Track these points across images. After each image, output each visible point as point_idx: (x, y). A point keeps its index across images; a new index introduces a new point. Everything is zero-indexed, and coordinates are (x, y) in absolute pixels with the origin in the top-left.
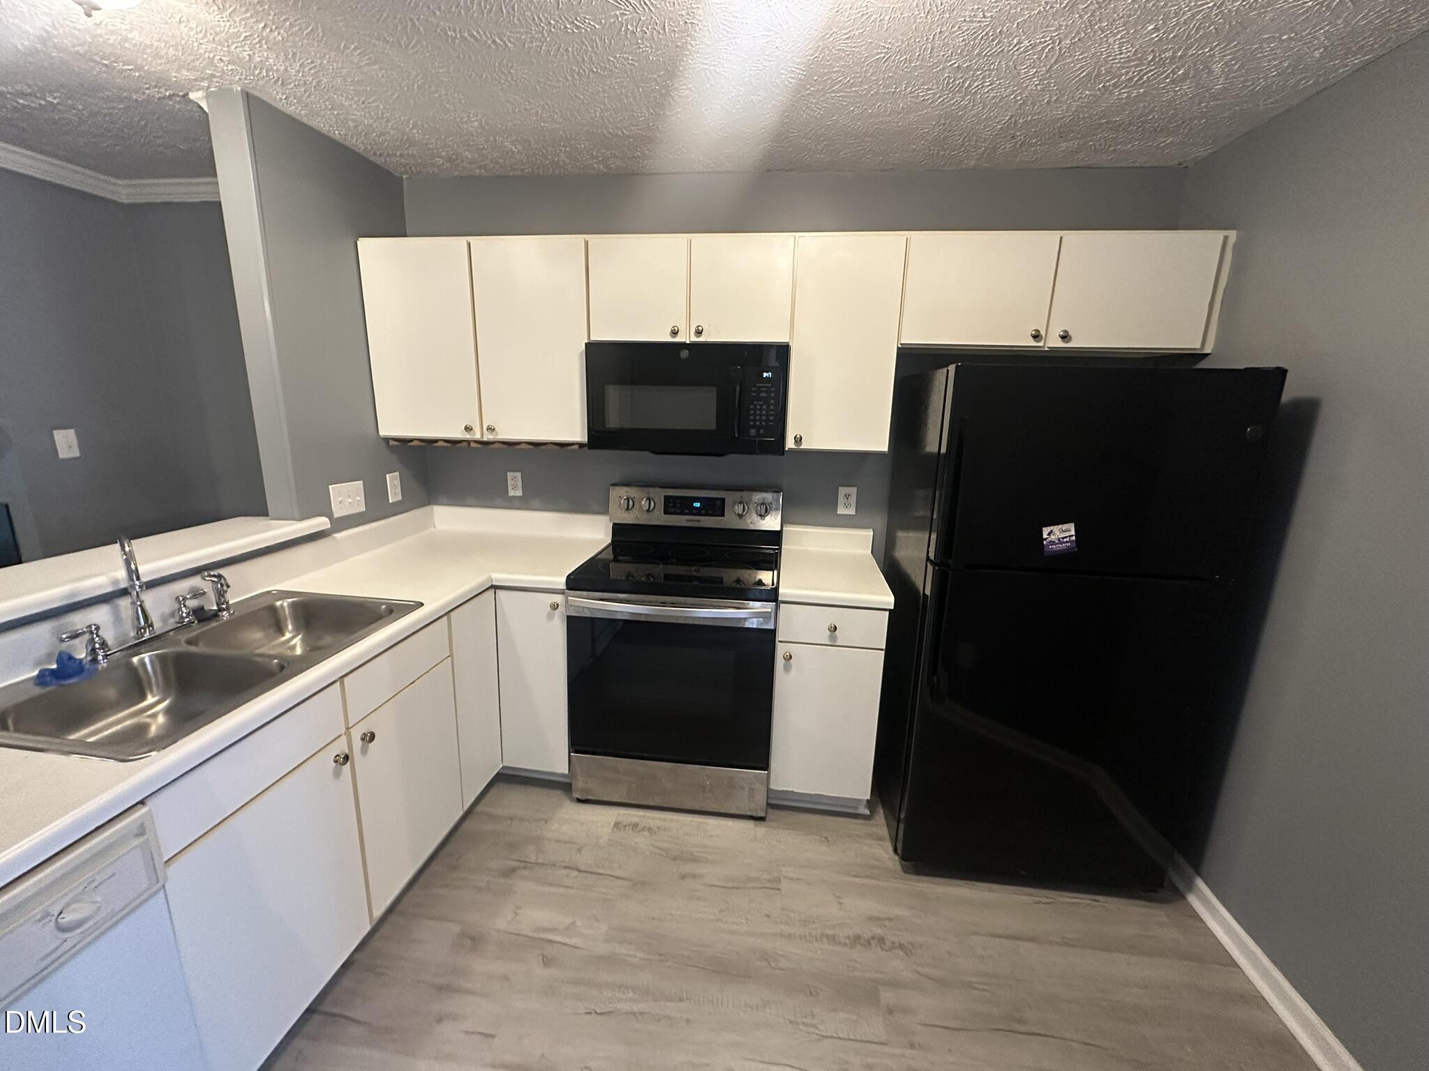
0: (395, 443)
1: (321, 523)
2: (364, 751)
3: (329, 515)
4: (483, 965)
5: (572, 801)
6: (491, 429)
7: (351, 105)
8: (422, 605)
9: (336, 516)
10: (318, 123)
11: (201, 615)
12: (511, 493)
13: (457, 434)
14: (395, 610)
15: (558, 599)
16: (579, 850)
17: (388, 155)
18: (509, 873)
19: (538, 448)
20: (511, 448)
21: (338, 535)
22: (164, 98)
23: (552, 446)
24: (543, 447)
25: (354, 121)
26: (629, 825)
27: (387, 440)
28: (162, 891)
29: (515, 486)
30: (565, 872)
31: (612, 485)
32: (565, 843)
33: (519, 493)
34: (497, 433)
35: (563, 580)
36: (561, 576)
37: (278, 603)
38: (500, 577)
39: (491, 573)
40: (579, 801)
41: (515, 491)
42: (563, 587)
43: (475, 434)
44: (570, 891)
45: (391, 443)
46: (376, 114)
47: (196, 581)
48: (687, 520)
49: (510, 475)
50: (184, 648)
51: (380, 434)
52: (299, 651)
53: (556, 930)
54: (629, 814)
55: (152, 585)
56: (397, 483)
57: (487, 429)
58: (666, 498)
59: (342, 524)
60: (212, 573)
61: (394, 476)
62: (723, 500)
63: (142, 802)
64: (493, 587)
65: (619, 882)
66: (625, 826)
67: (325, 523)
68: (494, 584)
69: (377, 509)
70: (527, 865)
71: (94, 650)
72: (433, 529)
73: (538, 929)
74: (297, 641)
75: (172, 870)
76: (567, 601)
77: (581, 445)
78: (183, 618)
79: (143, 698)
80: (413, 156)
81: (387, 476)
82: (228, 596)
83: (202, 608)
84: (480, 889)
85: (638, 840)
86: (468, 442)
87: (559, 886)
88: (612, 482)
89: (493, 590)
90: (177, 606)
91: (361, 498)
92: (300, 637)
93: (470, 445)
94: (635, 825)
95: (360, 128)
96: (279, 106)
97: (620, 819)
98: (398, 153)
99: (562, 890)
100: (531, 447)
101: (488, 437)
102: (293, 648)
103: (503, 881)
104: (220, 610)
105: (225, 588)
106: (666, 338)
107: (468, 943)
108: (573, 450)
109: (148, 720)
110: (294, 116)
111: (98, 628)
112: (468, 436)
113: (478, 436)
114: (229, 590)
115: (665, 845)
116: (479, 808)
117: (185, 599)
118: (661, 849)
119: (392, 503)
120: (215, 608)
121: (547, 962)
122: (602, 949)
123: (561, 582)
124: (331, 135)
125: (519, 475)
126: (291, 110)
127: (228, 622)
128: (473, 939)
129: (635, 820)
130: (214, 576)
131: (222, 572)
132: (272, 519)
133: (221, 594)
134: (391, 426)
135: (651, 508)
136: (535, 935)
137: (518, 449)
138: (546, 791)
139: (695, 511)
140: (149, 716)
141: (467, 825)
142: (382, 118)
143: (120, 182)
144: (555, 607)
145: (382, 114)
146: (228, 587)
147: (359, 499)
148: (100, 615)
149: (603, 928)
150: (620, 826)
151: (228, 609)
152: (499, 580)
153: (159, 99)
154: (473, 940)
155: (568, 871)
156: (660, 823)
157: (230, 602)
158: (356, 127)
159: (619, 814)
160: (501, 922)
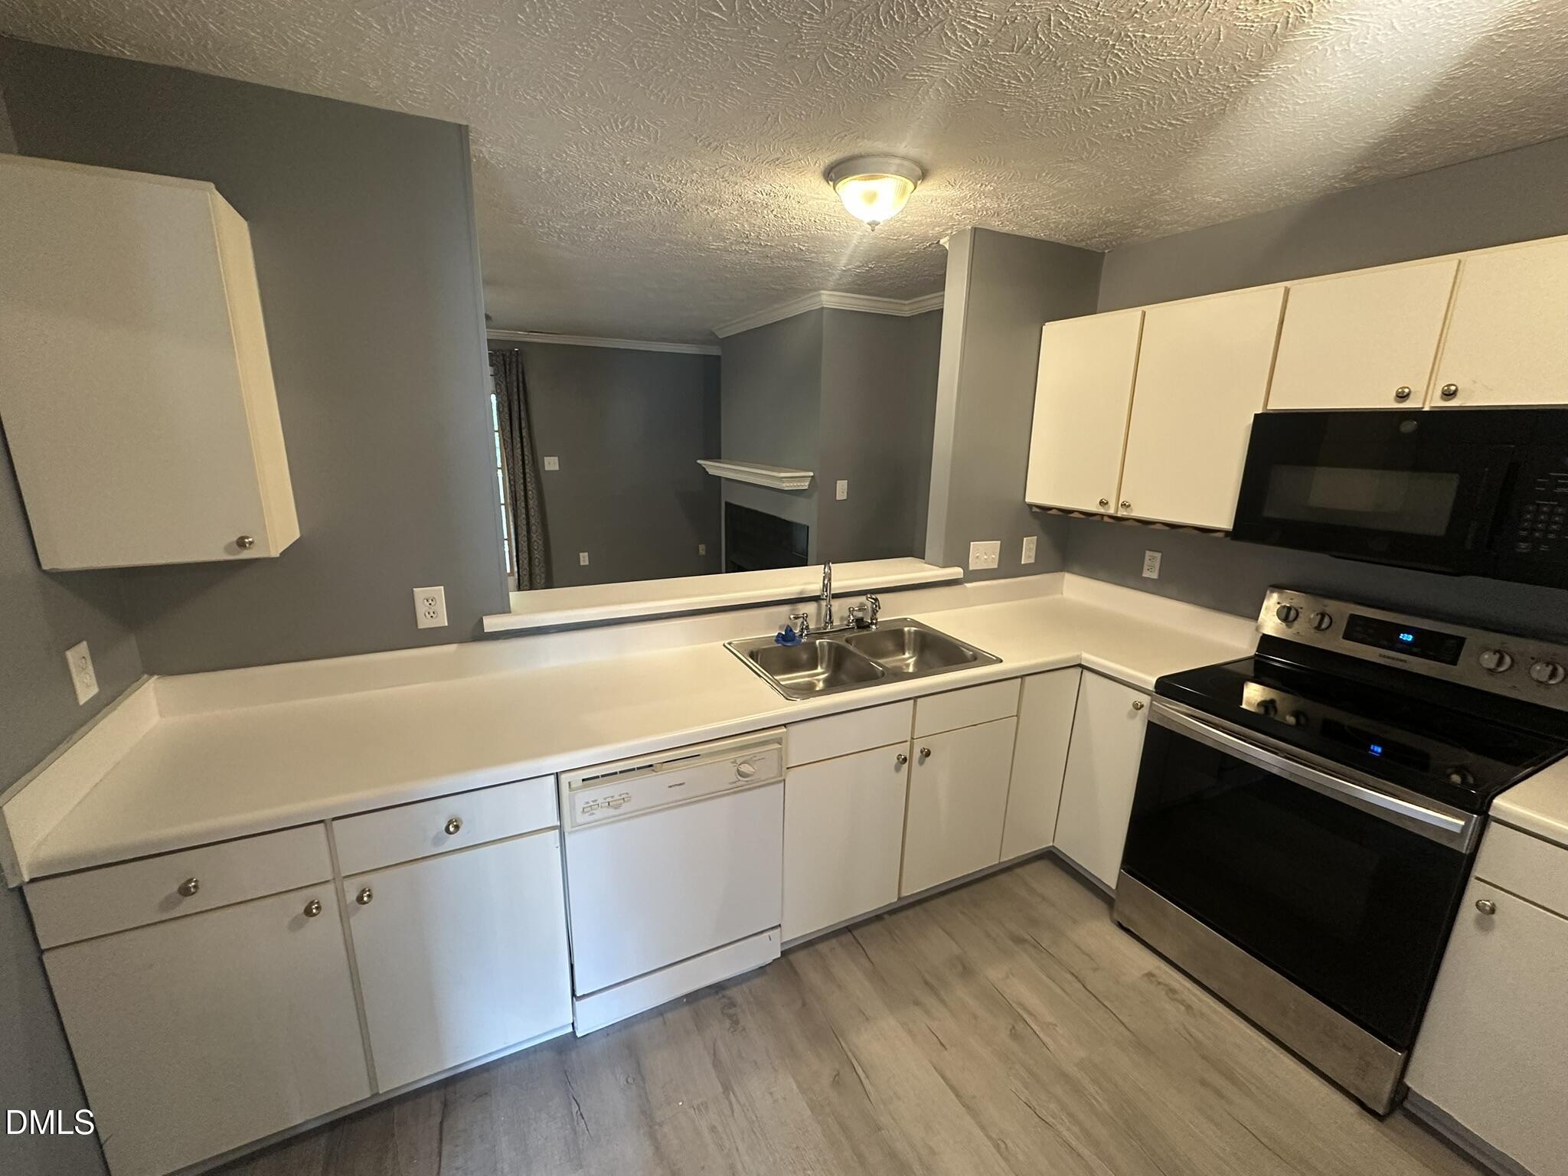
0: (1037, 510)
1: (956, 572)
2: (921, 762)
3: (964, 565)
4: (961, 993)
5: (1112, 922)
6: (1125, 506)
7: (1050, 213)
8: (1001, 661)
9: (971, 568)
10: (1028, 232)
11: (861, 624)
12: (1146, 574)
13: (1093, 507)
14: (977, 658)
15: (1145, 699)
16: (1095, 970)
17: (1089, 239)
18: (1019, 941)
19: (1174, 530)
20: (1145, 526)
21: (968, 585)
22: (927, 247)
23: (1191, 529)
24: (1181, 530)
25: (1054, 223)
26: (1166, 985)
27: (1031, 506)
28: (782, 784)
29: (1152, 566)
30: (1069, 977)
31: (1271, 586)
32: (1084, 953)
33: (1155, 576)
34: (1132, 510)
35: (1154, 680)
36: (1151, 675)
37: (906, 629)
38: (1090, 658)
39: (1083, 652)
40: (1120, 926)
41: (1151, 573)
42: (1151, 688)
43: (1109, 507)
44: (1067, 998)
45: (1035, 509)
46: (1072, 213)
47: (862, 599)
48: (1380, 655)
49: (1148, 553)
50: (842, 643)
51: (1026, 500)
52: (911, 669)
53: (1035, 1017)
54: (1172, 976)
55: (836, 596)
56: (1033, 546)
57: (1122, 505)
58: (1353, 617)
59: (972, 576)
60: (874, 597)
61: (1031, 540)
62: (1461, 641)
63: (785, 725)
64: (1080, 665)
65: (1122, 1029)
66: (1159, 983)
67: (959, 573)
68: (1083, 663)
69: (1009, 567)
70: (1037, 945)
71: (802, 629)
72: (1061, 596)
73: (1020, 1004)
74: (912, 661)
75: (791, 774)
76: (1151, 704)
77: (1227, 533)
78: (849, 622)
79: (816, 668)
80: (1111, 234)
81: (1025, 539)
82: (878, 615)
83: (862, 619)
84: (989, 936)
85: (1168, 1007)
86: (1102, 516)
87: (1058, 985)
88: (1272, 583)
89: (1081, 670)
90: (848, 614)
91: (996, 556)
92: (914, 659)
93: (1103, 519)
94: (1173, 991)
95: (1061, 226)
96: (997, 229)
97: (1156, 972)
98: (1097, 235)
99: (1058, 991)
100: (1167, 528)
101: (1122, 513)
102: (908, 665)
103: (1010, 943)
104: (872, 623)
105: (878, 609)
106: (1390, 403)
107: (960, 968)
108: (1218, 538)
109: (815, 681)
110: (1010, 232)
111: (807, 617)
112: (1102, 510)
113: (1111, 511)
114: (880, 611)
115: (1199, 1036)
116: (1019, 871)
117: (854, 610)
118: (1191, 1035)
119: (1025, 565)
120: (870, 621)
121: (1014, 1035)
122: (1072, 1070)
123: (1150, 681)
124: (1038, 237)
125: (1158, 555)
126: (1006, 230)
127: (875, 633)
128: (964, 967)
129: (1176, 986)
130: (873, 599)
131: (879, 597)
132: (926, 563)
133: (875, 612)
134: (1039, 492)
135: (1324, 626)
136: (1014, 1005)
137: (1153, 529)
138: (1090, 895)
139: (1399, 646)
140: (817, 680)
141: (1002, 878)
142: (1077, 213)
143: (906, 302)
144: (1138, 707)
145: (1077, 210)
146: (880, 608)
147: (993, 556)
148: (810, 609)
149: (1082, 1054)
150: (1153, 979)
151: (876, 624)
152: (1088, 661)
153: (924, 249)
154: (966, 971)
155: (1073, 979)
156: (1205, 1010)
157: (879, 620)
158: (1057, 227)
159: (1159, 968)
160: (994, 973)
